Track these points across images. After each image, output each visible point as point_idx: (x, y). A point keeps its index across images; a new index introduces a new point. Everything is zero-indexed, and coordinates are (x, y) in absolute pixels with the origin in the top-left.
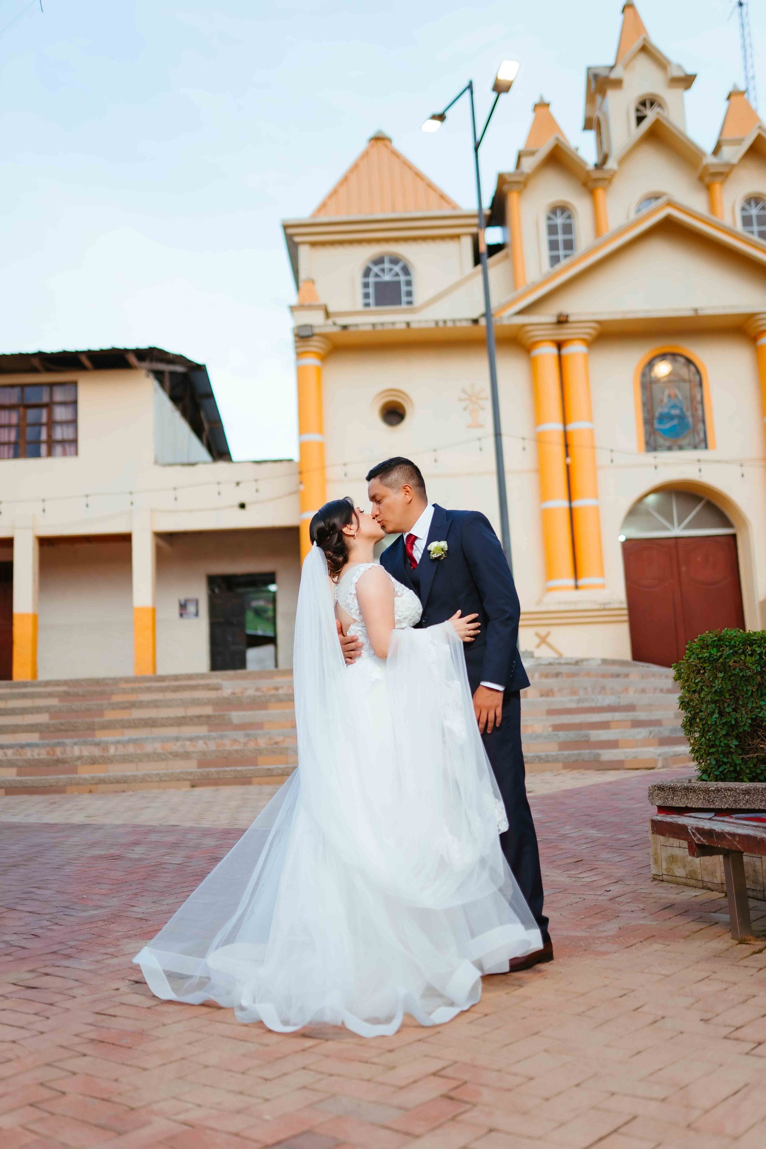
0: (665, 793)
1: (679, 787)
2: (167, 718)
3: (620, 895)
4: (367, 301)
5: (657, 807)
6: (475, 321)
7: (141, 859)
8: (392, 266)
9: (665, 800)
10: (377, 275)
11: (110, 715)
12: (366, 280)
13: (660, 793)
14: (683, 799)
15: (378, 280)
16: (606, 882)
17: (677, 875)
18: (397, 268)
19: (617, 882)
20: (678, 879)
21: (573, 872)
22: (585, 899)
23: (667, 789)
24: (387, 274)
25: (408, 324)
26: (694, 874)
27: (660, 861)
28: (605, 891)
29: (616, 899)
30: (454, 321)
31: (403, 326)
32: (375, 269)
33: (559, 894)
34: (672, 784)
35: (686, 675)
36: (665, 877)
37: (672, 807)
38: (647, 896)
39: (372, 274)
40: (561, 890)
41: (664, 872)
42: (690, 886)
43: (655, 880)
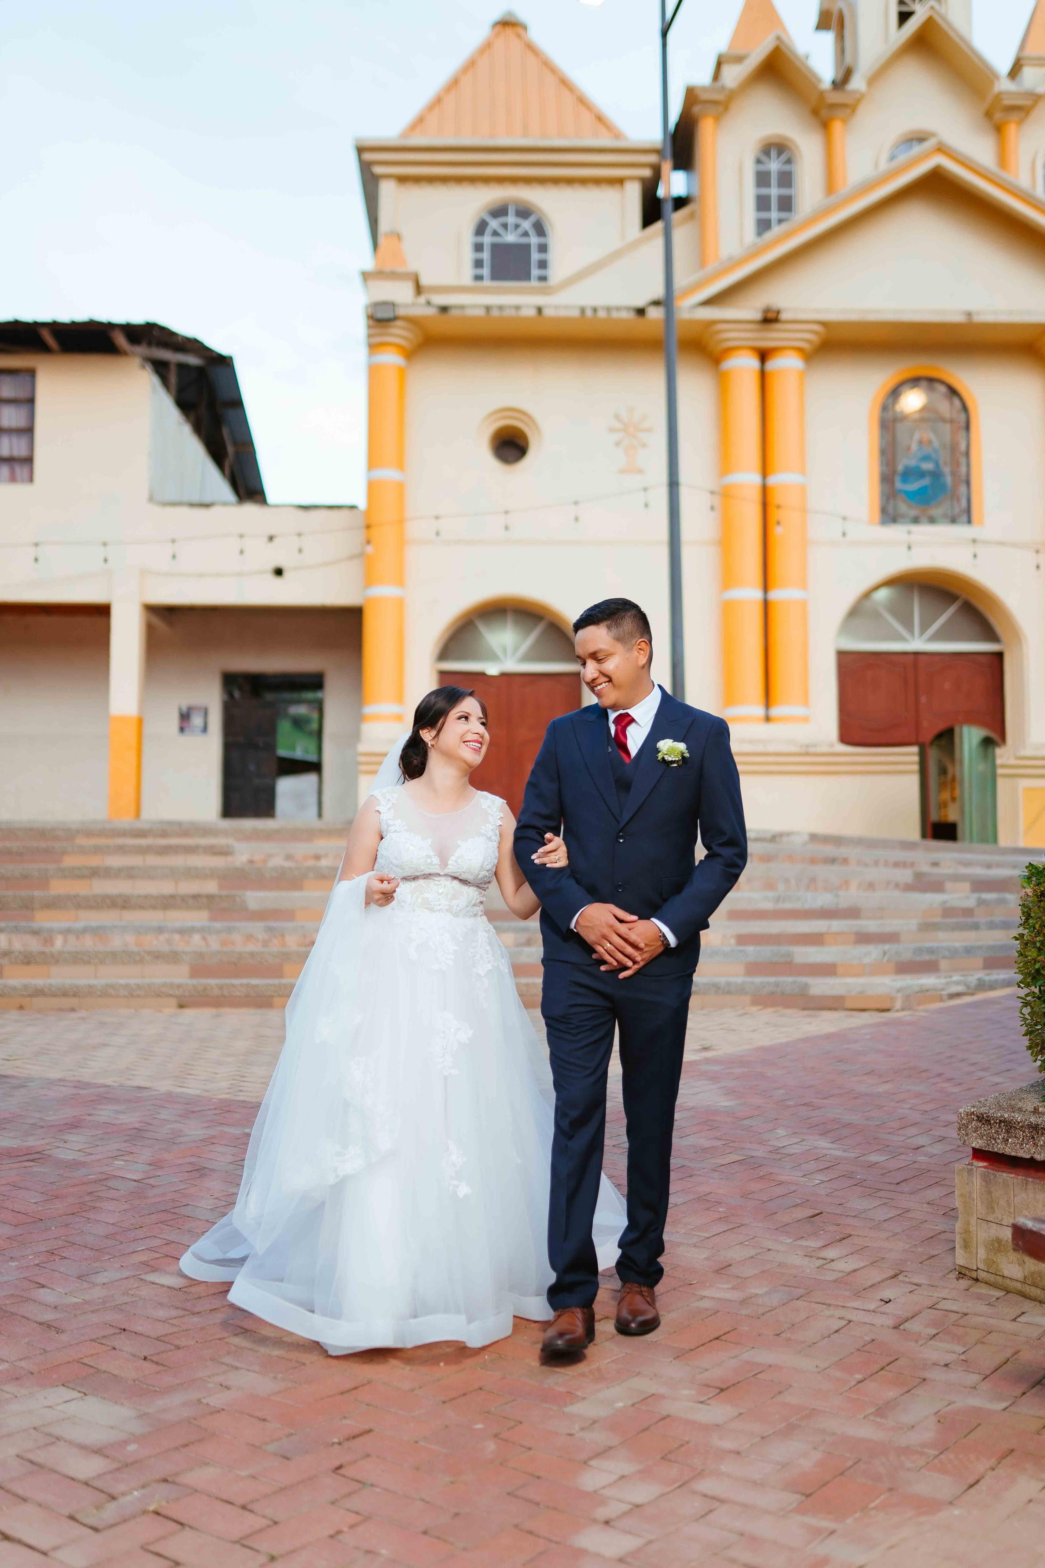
0: (991, 1128)
1: (1019, 1123)
2: (146, 897)
3: (910, 1315)
4: (479, 272)
5: (971, 1149)
6: (641, 312)
7: (75, 1165)
8: (519, 221)
9: (990, 1140)
10: (495, 233)
11: (59, 888)
12: (479, 239)
13: (981, 1128)
14: (1026, 1144)
15: (497, 240)
16: (875, 1275)
17: (1005, 1276)
18: (527, 225)
19: (896, 1276)
20: (1008, 1282)
21: (813, 1243)
22: (850, 1321)
23: (995, 1122)
24: (511, 233)
25: (540, 310)
26: (1039, 1278)
27: (975, 1245)
28: (881, 1300)
29: (907, 1325)
30: (609, 309)
31: (532, 313)
32: (494, 224)
33: (798, 1302)
34: (1006, 1116)
35: (1040, 923)
36: (982, 1275)
37: (1003, 1154)
38: (961, 1322)
39: (488, 231)
40: (801, 1291)
41: (981, 1266)
42: (1031, 1299)
43: (961, 1276)
